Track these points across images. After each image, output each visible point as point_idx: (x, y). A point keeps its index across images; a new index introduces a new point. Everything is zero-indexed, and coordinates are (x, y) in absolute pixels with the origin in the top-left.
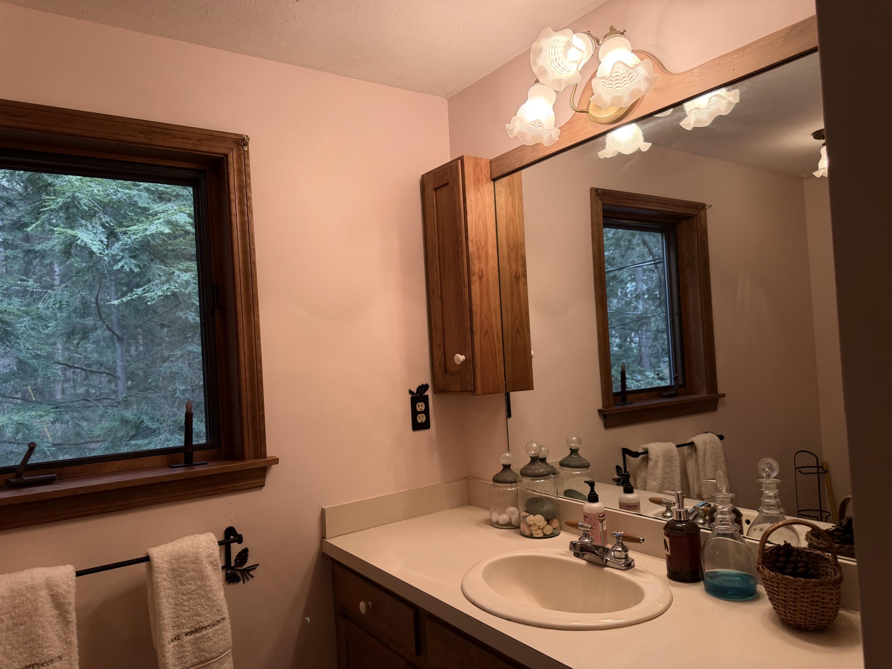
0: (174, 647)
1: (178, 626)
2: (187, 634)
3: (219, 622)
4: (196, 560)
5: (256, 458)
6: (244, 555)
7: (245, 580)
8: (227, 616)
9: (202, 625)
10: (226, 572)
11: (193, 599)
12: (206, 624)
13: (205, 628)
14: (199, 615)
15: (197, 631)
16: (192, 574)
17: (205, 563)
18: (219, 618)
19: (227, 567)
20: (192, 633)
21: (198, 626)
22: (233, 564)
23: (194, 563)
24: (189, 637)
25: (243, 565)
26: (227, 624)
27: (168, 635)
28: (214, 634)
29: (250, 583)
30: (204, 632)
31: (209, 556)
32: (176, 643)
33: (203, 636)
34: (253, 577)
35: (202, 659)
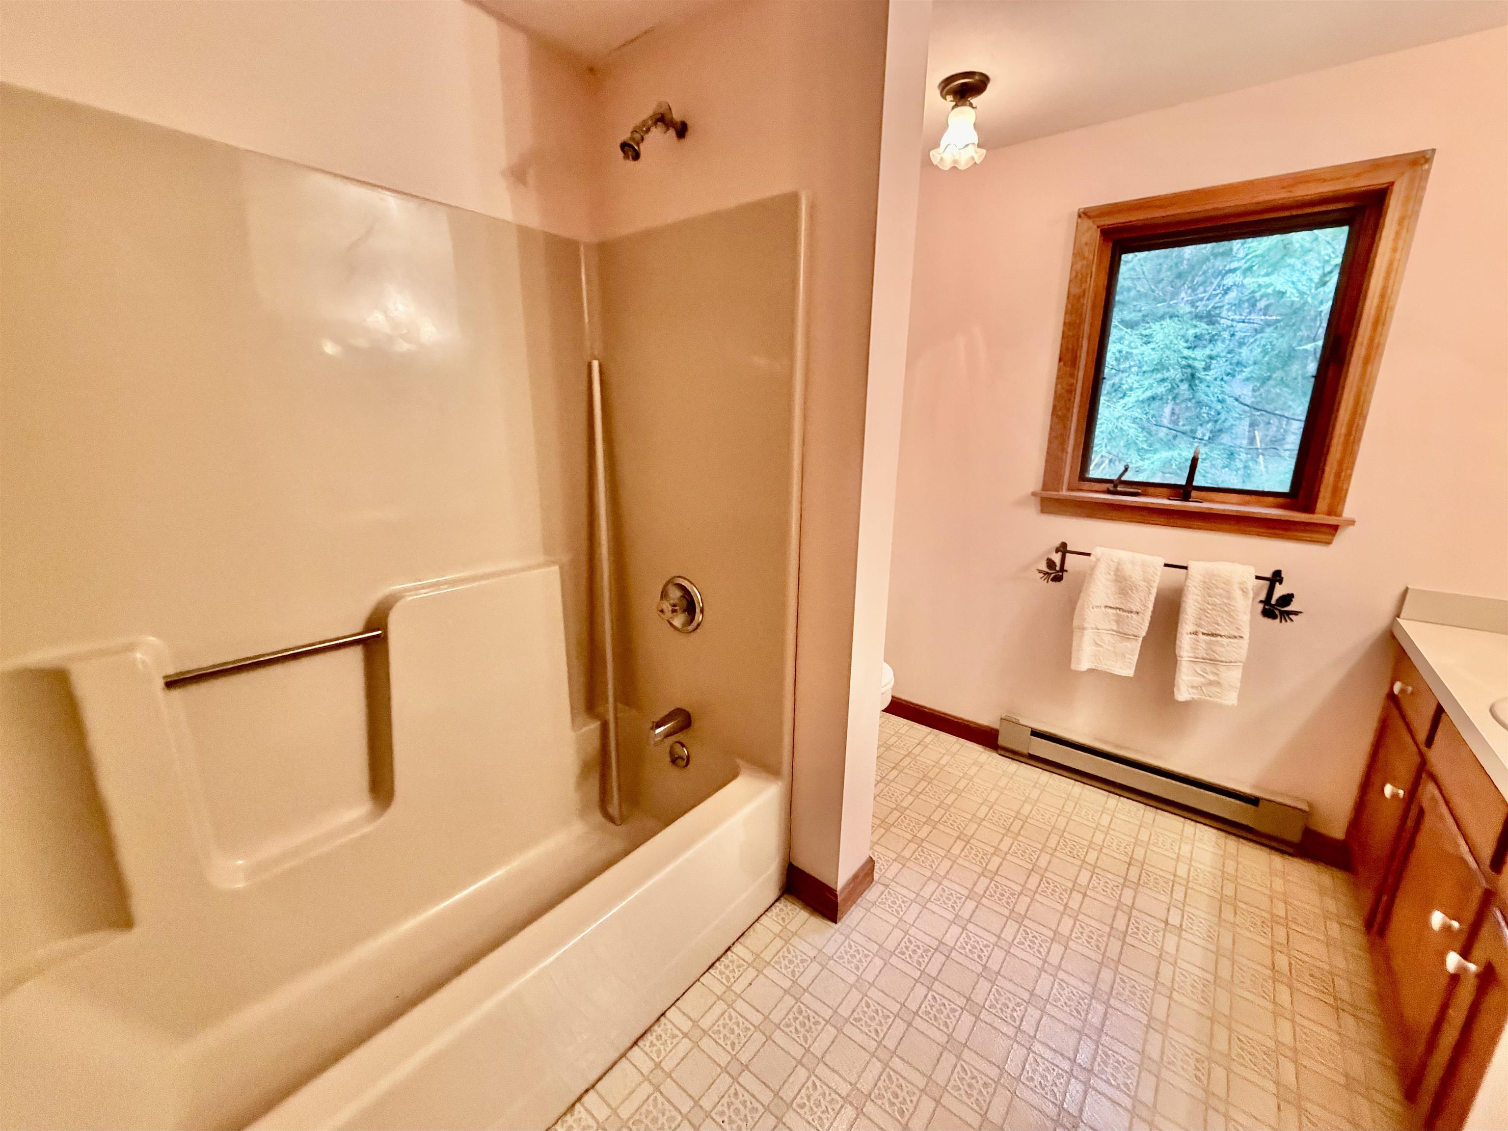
0: (1191, 638)
1: (1199, 626)
2: (1204, 634)
3: (1235, 637)
4: (1228, 582)
5: (1329, 513)
6: (1287, 599)
7: (1283, 621)
8: (1246, 636)
9: (1218, 632)
10: (1264, 607)
11: (1215, 610)
12: (1222, 634)
13: (1221, 636)
14: (1218, 624)
15: (1212, 635)
16: (1221, 591)
17: (1236, 587)
18: (1236, 634)
19: (1267, 601)
20: (1208, 635)
21: (1214, 632)
22: (1273, 601)
23: (1225, 584)
24: (1205, 637)
25: (1284, 607)
26: (1245, 643)
27: (1187, 627)
28: (1228, 645)
29: (1286, 625)
30: (1219, 638)
31: (1241, 583)
32: (1193, 636)
33: (1217, 642)
34: (1291, 620)
35: (1213, 658)
